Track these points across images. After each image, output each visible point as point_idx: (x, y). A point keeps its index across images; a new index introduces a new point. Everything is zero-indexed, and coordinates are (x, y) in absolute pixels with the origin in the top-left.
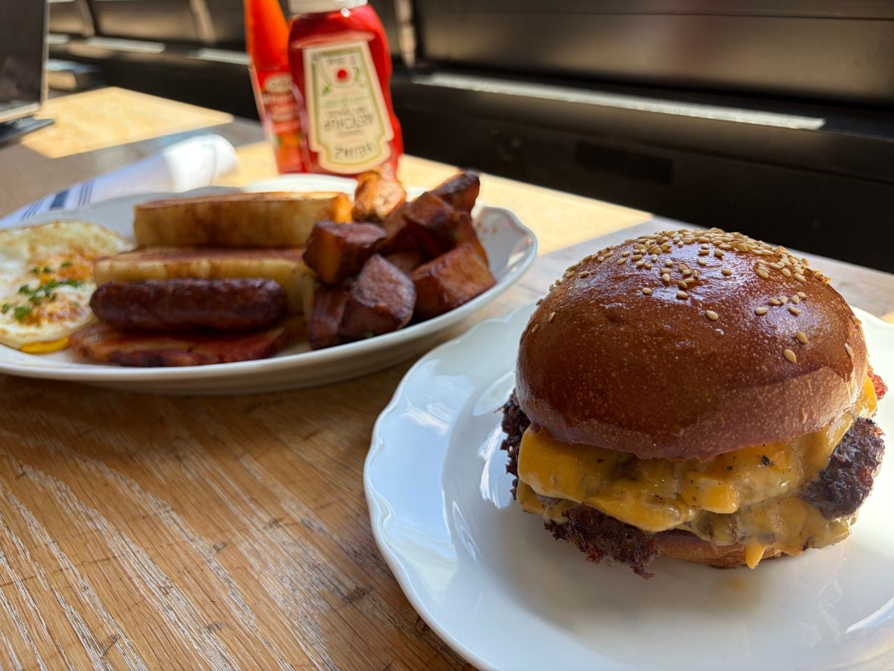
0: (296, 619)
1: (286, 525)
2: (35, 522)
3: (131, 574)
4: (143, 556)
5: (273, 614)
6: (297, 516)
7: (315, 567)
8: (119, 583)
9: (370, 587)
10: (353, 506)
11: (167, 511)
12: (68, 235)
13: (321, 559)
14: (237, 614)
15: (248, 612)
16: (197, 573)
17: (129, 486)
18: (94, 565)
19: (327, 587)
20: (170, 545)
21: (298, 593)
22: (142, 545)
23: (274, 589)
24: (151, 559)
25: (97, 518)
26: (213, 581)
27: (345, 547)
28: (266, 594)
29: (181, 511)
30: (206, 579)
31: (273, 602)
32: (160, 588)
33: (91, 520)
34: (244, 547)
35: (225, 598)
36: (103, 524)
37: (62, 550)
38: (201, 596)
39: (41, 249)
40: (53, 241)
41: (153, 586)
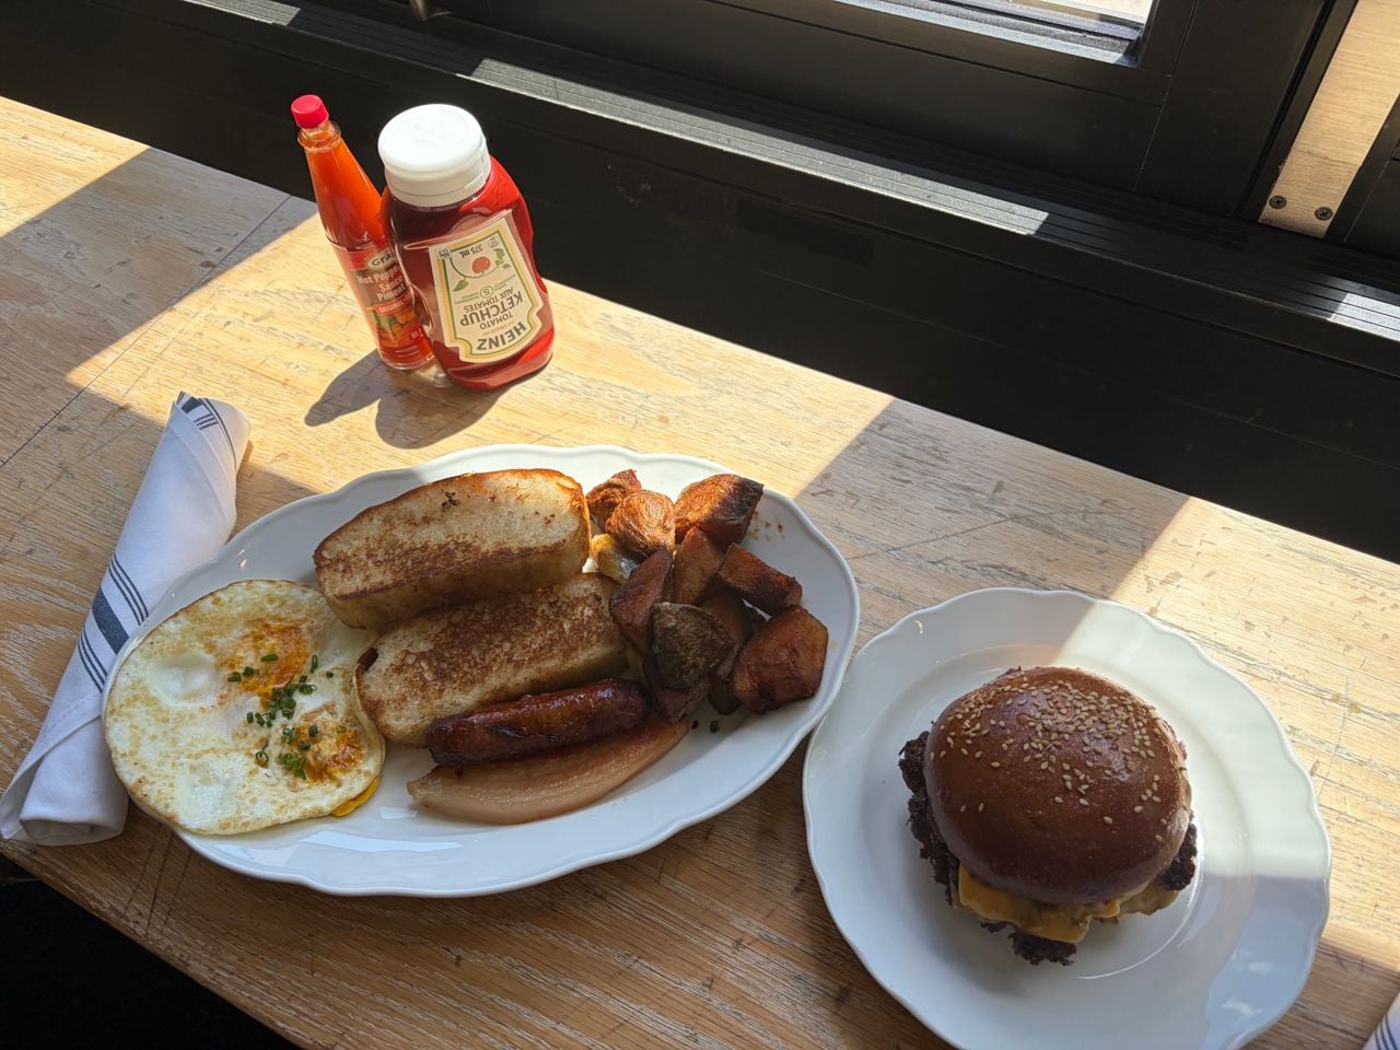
0: (811, 1030)
1: (749, 944)
2: (522, 1009)
3: (655, 1033)
4: (650, 1013)
5: (791, 1032)
6: (754, 932)
7: (798, 978)
8: (649, 1043)
9: (850, 983)
10: (794, 908)
11: (636, 961)
12: (236, 611)
13: (800, 970)
14: (764, 1040)
15: (772, 1036)
16: (708, 1015)
17: (578, 942)
18: (614, 1034)
19: (817, 994)
20: (665, 994)
21: (799, 1007)
22: (641, 1003)
23: (779, 1009)
24: (660, 1013)
25: (576, 986)
26: (725, 1017)
27: (809, 951)
28: (775, 1016)
29: (650, 958)
30: (718, 1017)
31: (785, 1021)
32: (687, 1037)
33: (572, 990)
34: (728, 977)
35: (747, 1030)
36: (586, 991)
37: (572, 1028)
38: (727, 1035)
39: (221, 642)
40: (225, 624)
41: (679, 1037)
